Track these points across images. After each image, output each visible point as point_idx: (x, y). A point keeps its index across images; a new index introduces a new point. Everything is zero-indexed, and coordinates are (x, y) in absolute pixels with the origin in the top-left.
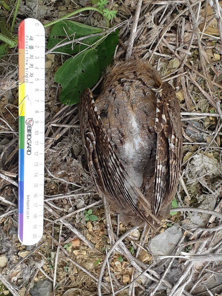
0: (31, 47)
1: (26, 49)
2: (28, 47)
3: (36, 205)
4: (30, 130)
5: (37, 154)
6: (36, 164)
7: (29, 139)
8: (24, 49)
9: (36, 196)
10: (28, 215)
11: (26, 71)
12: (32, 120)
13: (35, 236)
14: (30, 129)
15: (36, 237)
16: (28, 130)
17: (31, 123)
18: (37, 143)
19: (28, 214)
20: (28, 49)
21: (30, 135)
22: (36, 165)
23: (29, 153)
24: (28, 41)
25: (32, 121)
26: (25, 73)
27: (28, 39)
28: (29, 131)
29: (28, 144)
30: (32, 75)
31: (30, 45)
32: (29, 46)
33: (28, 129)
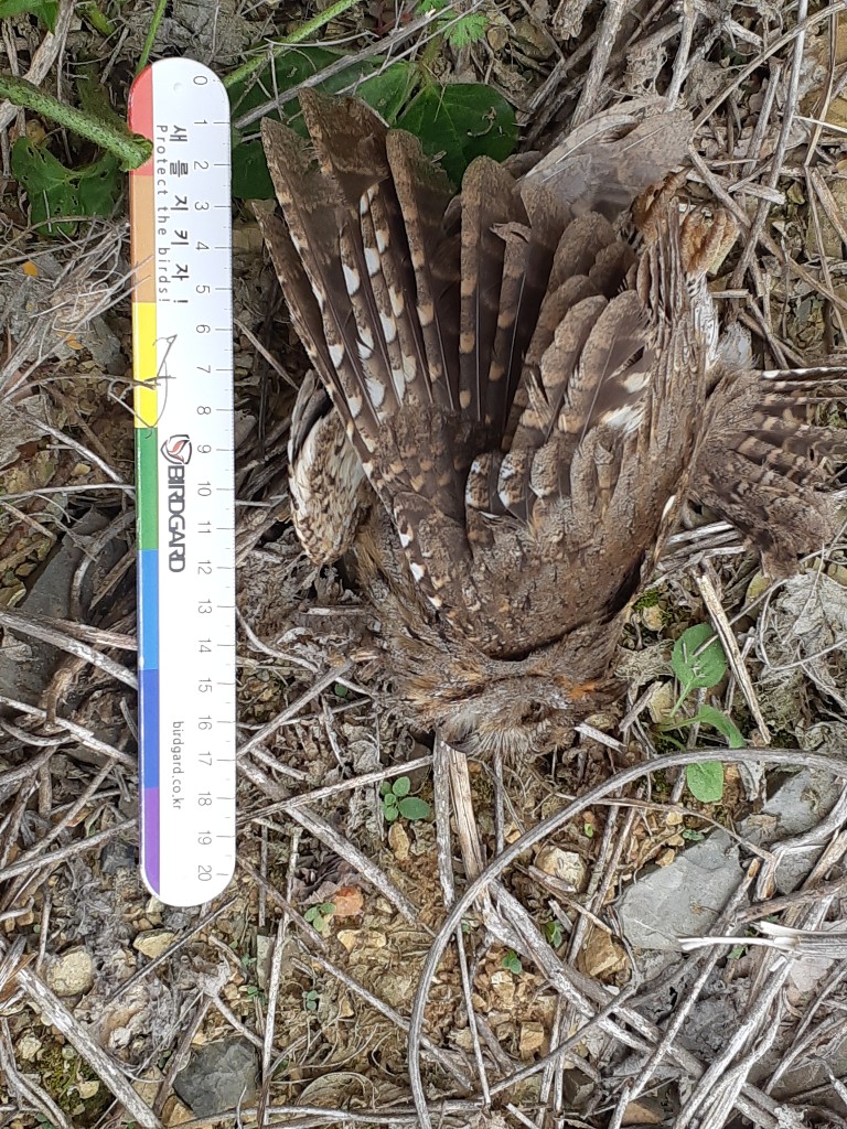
0: (180, 169)
1: (158, 176)
2: (167, 167)
3: (207, 759)
4: (181, 480)
5: (205, 567)
6: (206, 606)
7: (176, 514)
8: (153, 174)
9: (205, 723)
10: (177, 796)
11: (159, 257)
12: (186, 441)
13: (205, 873)
14: (180, 474)
15: (207, 877)
16: (172, 480)
17: (185, 453)
18: (205, 528)
19: (177, 789)
20: (167, 176)
21: (181, 499)
22: (205, 608)
23: (177, 564)
24: (168, 144)
25: (187, 444)
26: (158, 265)
27: (167, 136)
28: (177, 482)
29: (173, 530)
30: (182, 274)
31: (175, 162)
32: (172, 164)
33: (173, 474)
